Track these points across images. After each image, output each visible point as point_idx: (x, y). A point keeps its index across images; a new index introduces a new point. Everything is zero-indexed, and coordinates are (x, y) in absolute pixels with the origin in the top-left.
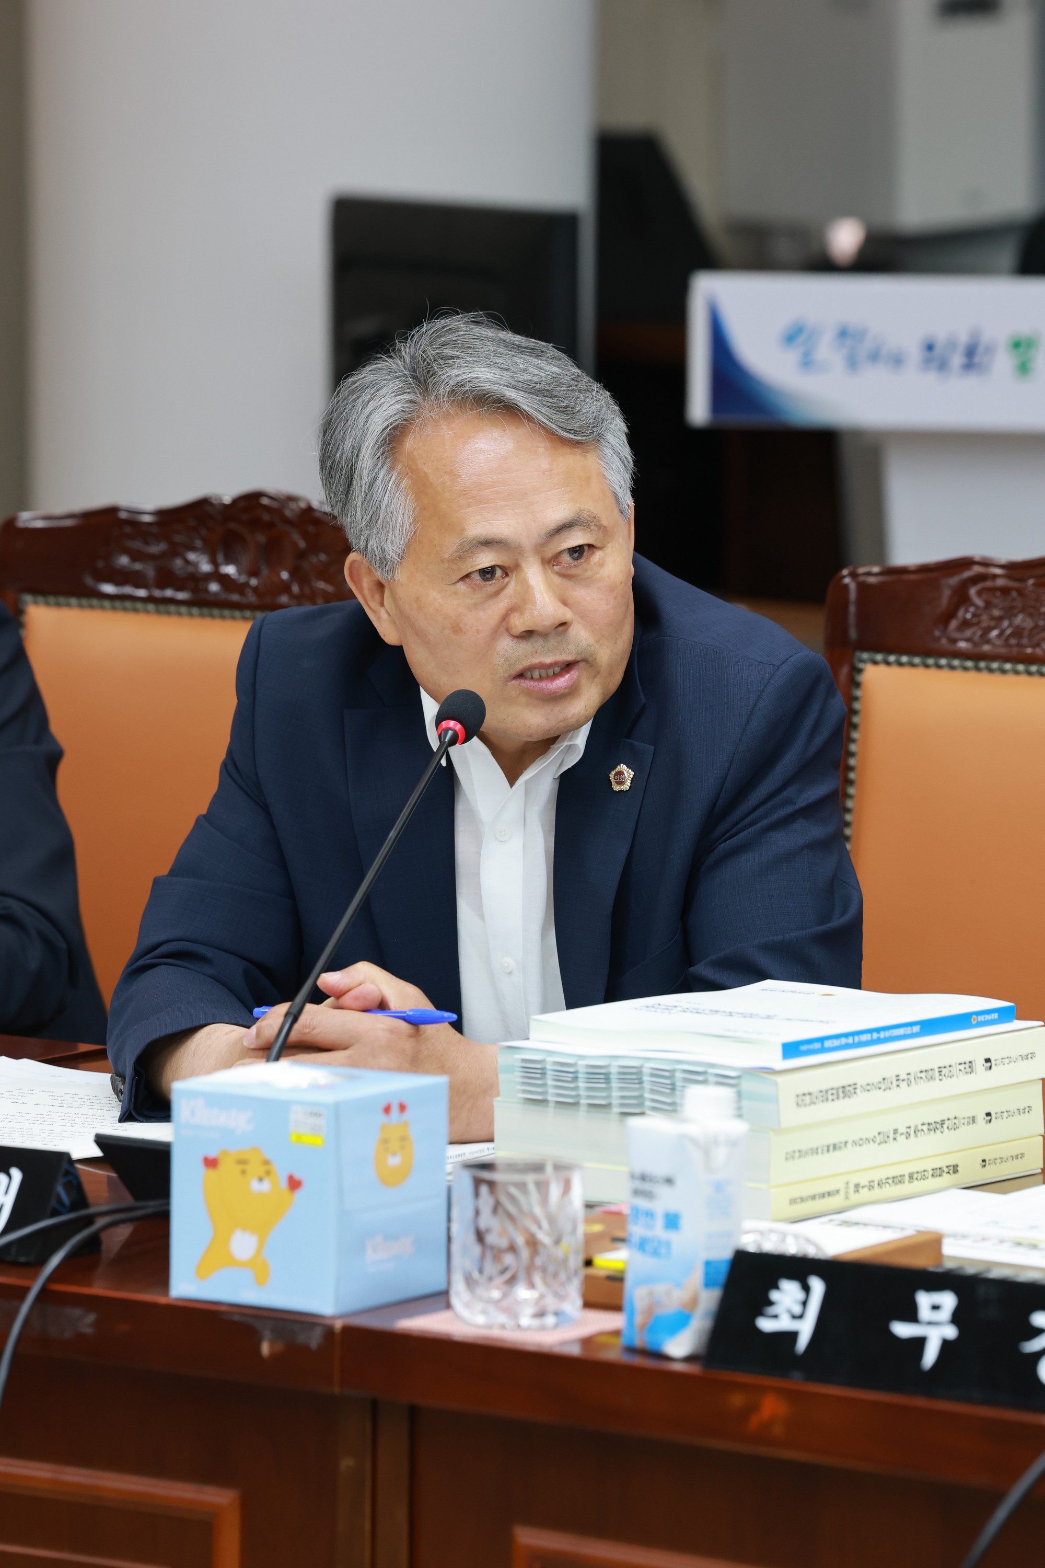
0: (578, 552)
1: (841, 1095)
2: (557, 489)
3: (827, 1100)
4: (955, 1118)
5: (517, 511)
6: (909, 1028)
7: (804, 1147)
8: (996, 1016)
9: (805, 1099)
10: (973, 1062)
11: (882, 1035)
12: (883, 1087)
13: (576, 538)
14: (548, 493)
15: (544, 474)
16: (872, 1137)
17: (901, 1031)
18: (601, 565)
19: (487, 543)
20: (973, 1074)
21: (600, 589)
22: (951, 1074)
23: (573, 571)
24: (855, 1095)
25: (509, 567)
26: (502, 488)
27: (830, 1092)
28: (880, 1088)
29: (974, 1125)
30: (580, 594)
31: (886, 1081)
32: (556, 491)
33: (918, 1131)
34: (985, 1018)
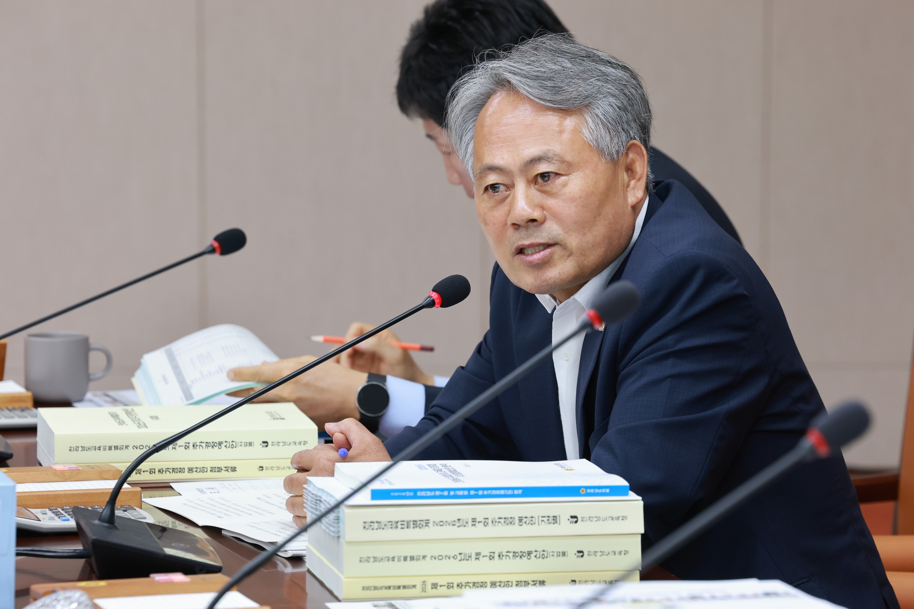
0: (546, 176)
1: (412, 526)
2: (534, 136)
3: (397, 527)
4: (544, 551)
5: (509, 149)
6: (506, 491)
7: (379, 555)
8: (608, 491)
9: (368, 525)
10: (558, 518)
11: (485, 492)
12: (458, 524)
13: (543, 168)
14: (528, 139)
15: (527, 127)
16: (452, 555)
17: (502, 492)
18: (565, 185)
19: (493, 169)
20: (556, 525)
21: (564, 200)
22: (532, 522)
23: (544, 188)
24: (427, 527)
25: (509, 185)
26: (501, 135)
27: (399, 523)
28: (454, 525)
29: (564, 557)
30: (551, 202)
31: (461, 521)
32: (533, 138)
33: (503, 556)
34: (595, 491)
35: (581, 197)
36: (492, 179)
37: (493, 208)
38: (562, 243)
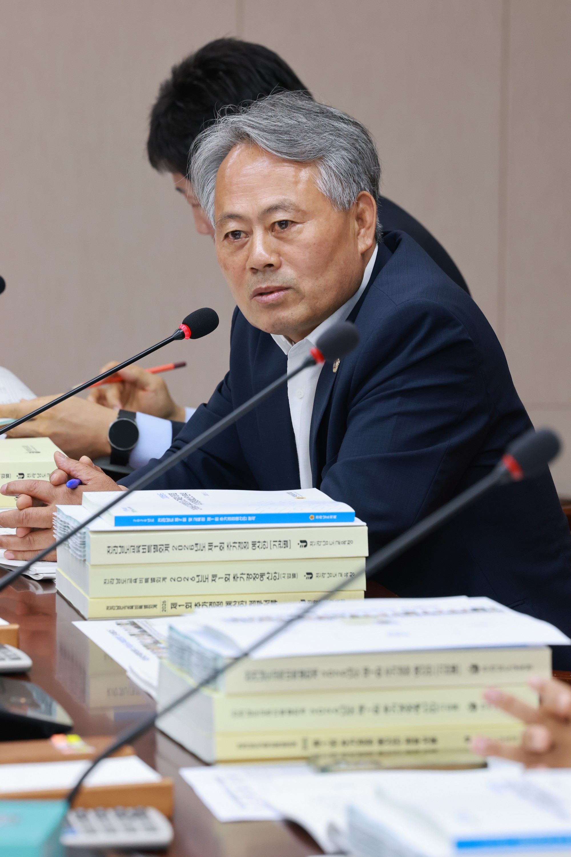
0: (284, 224)
1: (153, 550)
2: (272, 187)
3: (139, 551)
4: (275, 573)
5: (248, 198)
6: (241, 517)
7: (122, 578)
8: (335, 517)
9: (111, 550)
10: (289, 542)
11: (221, 519)
12: (196, 549)
14: (266, 189)
15: (265, 178)
16: (190, 577)
17: (237, 519)
18: (300, 232)
19: (233, 217)
20: (286, 549)
21: (299, 247)
22: (264, 547)
23: (281, 235)
24: (167, 551)
25: (249, 232)
26: (241, 185)
27: (141, 548)
28: (192, 549)
29: (294, 579)
30: (287, 248)
31: (198, 546)
32: (271, 188)
33: (237, 578)
34: (323, 517)
35: (315, 244)
36: (233, 226)
37: (232, 253)
38: (295, 287)
